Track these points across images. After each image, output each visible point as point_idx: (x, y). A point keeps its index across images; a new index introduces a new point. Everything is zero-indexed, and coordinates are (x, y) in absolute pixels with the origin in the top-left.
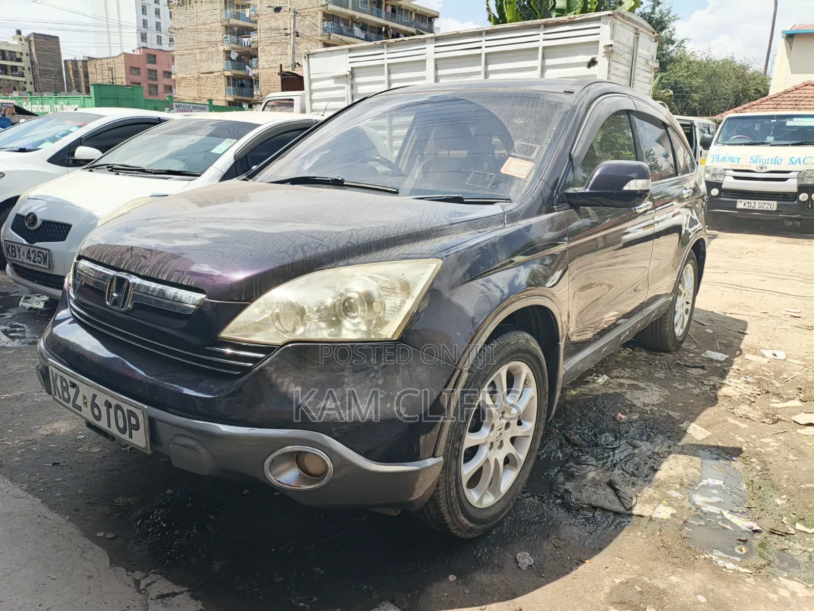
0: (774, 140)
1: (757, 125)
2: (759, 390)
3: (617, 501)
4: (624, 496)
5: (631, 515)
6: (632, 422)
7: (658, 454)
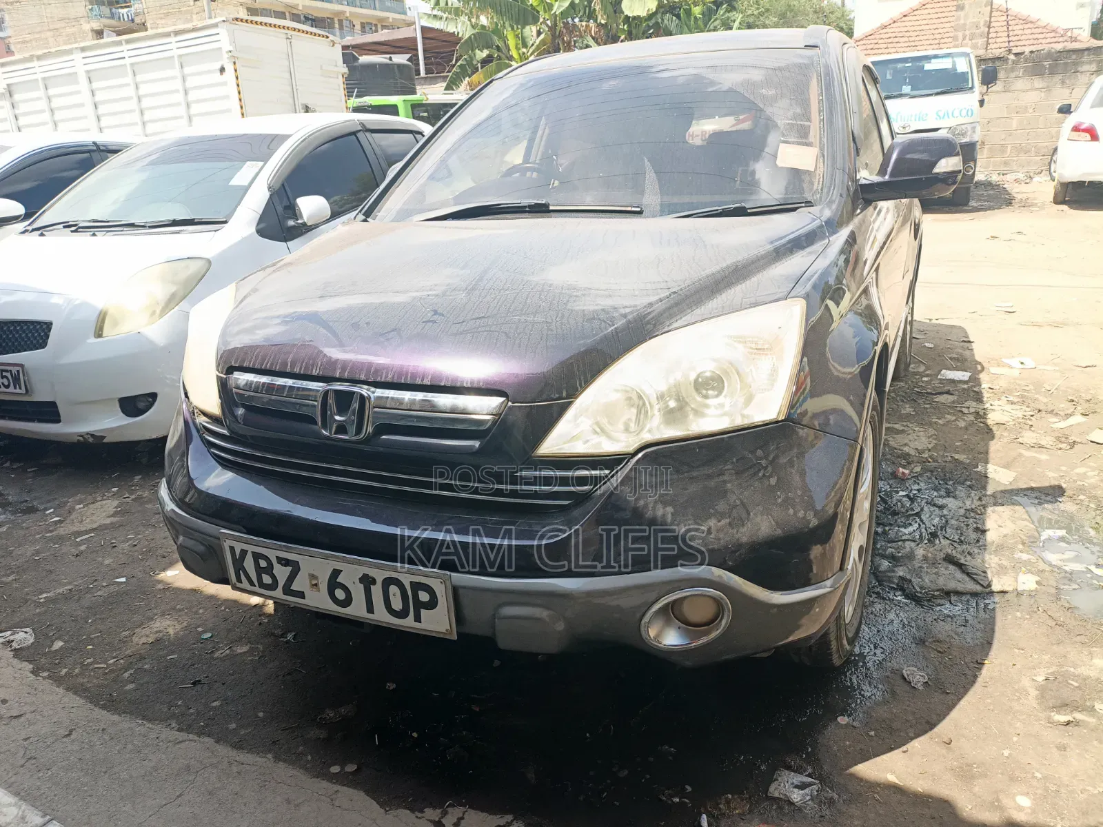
0: (911, 90)
1: (888, 72)
2: (1029, 409)
3: (967, 579)
4: (974, 571)
5: (992, 593)
6: (917, 476)
7: (972, 510)
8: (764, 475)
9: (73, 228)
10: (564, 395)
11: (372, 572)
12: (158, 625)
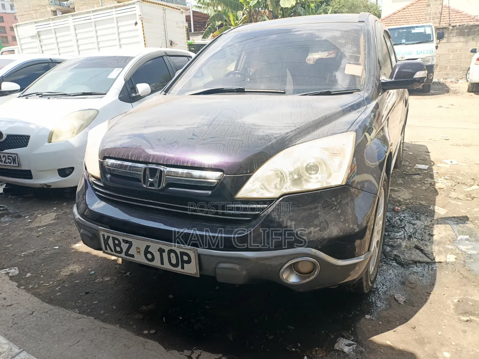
0: (406, 41)
1: (396, 33)
2: (454, 182)
3: (424, 256)
4: (428, 253)
5: (435, 263)
6: (404, 211)
7: (428, 226)
8: (335, 209)
9: (40, 96)
10: (249, 172)
11: (163, 247)
12: (71, 267)
